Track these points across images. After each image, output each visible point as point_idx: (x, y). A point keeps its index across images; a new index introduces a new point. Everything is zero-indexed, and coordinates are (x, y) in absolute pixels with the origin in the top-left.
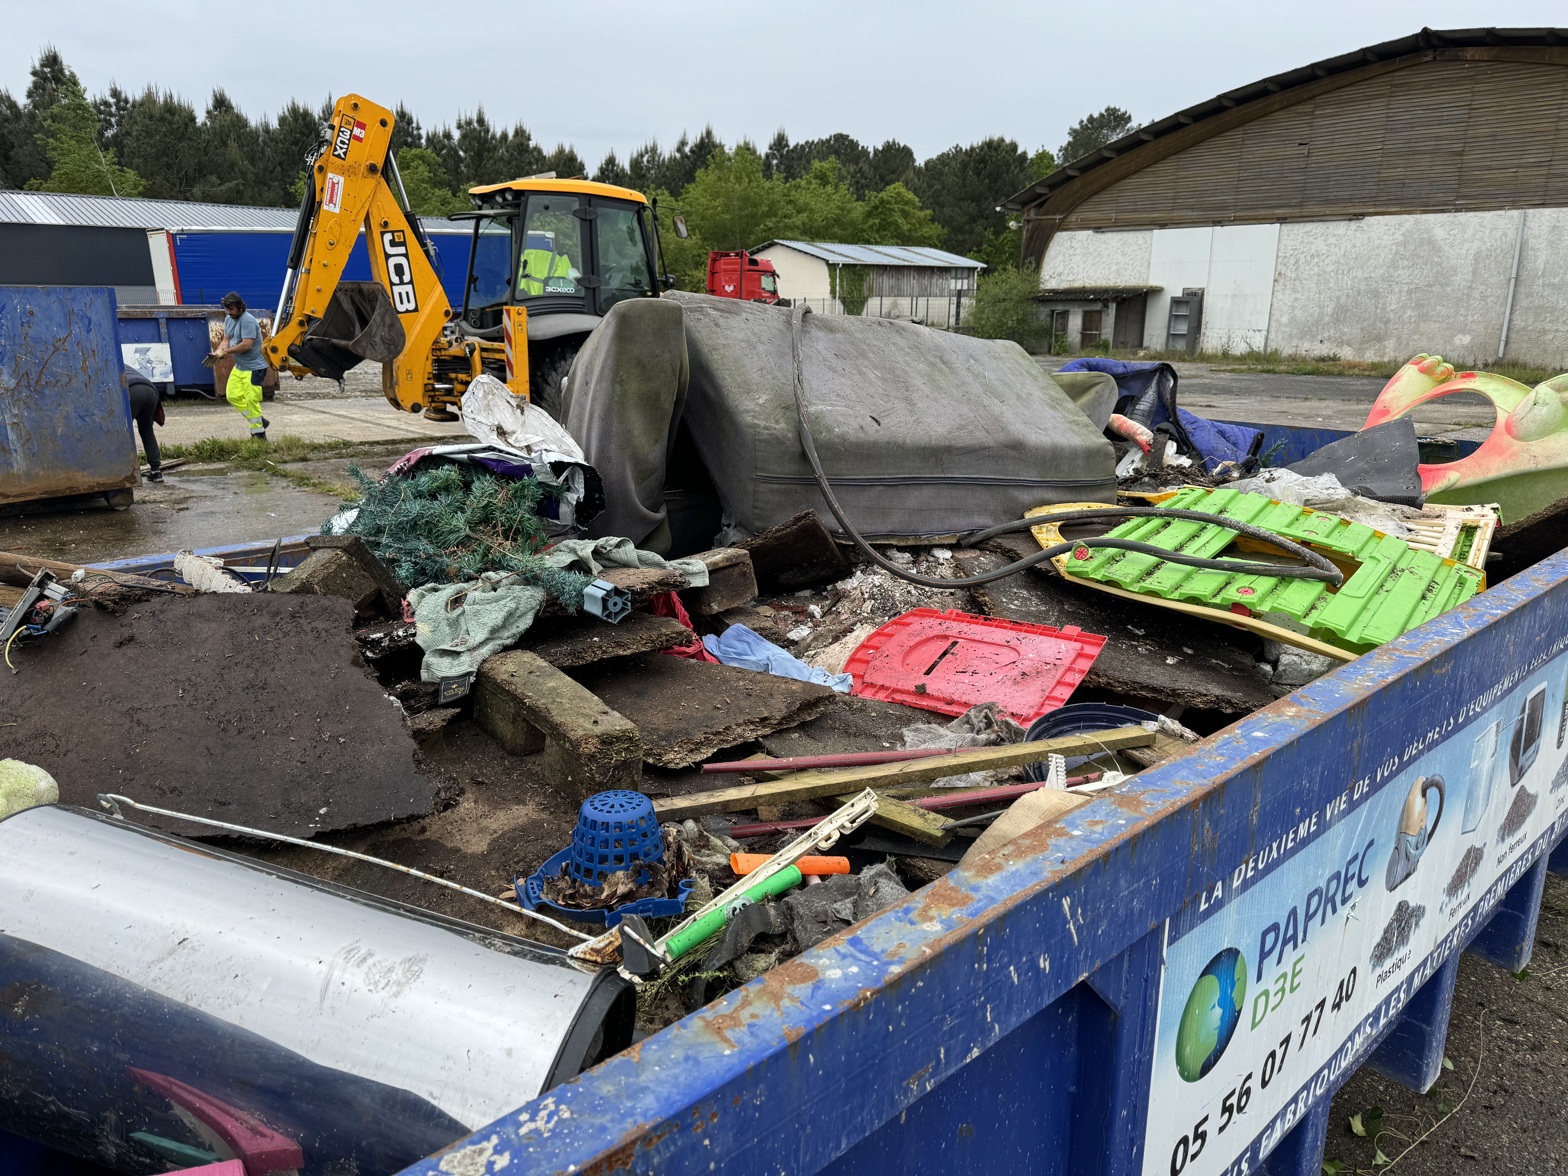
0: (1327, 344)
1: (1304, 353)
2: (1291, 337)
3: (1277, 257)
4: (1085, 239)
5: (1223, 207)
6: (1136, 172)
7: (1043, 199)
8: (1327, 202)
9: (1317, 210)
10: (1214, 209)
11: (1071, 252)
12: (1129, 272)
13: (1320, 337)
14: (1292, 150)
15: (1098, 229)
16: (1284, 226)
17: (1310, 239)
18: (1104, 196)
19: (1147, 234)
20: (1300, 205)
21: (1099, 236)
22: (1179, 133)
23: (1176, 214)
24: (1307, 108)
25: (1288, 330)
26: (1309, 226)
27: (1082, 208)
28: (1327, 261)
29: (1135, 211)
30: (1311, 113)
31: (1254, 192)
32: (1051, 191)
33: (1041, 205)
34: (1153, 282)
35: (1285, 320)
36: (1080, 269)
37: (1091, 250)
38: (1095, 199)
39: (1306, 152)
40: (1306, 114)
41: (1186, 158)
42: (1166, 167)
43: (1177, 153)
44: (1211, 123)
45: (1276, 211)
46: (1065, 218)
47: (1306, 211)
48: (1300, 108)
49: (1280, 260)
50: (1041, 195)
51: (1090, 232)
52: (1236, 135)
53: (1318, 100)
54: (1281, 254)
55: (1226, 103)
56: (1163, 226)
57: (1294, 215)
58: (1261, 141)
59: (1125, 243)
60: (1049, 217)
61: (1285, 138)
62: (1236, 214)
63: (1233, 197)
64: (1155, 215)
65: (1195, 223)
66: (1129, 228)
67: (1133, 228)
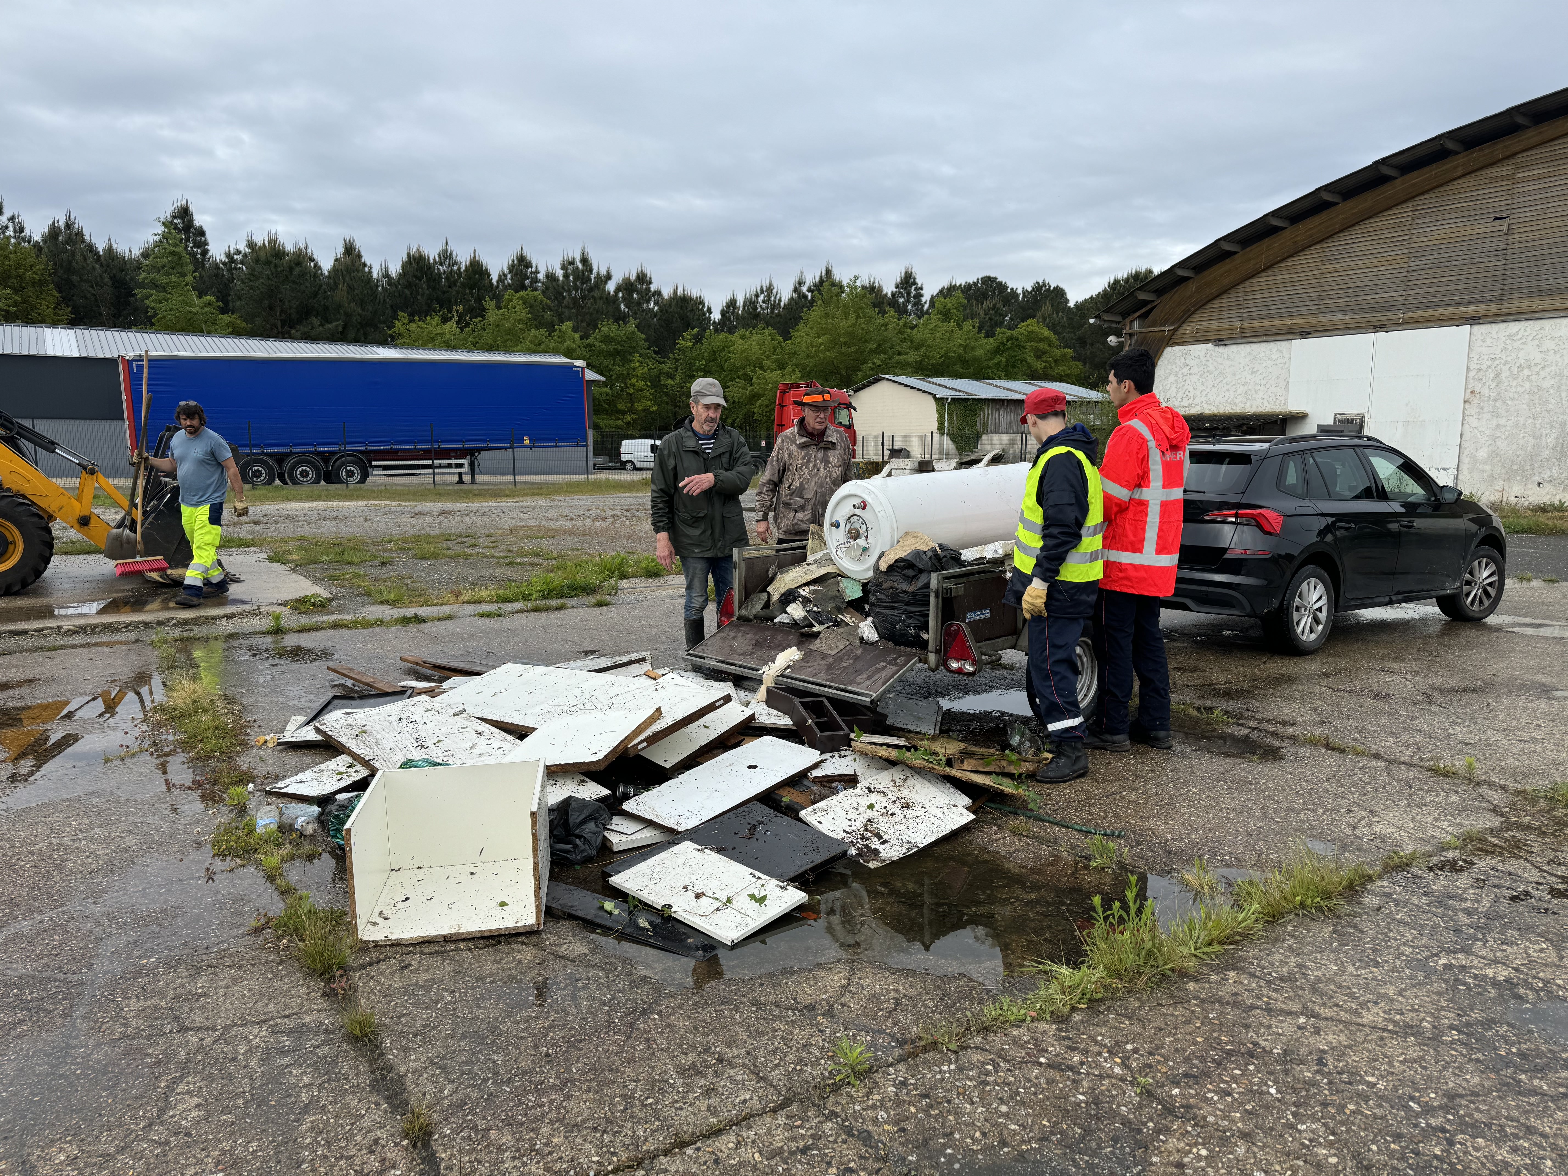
0: (1548, 487)
1: (1513, 500)
2: (1492, 478)
3: (1468, 370)
4: (1202, 354)
5: (1389, 307)
6: (1268, 268)
7: (1149, 307)
8: (1541, 293)
9: (1524, 304)
10: (1375, 310)
11: (1185, 370)
12: (1261, 394)
13: (1537, 479)
14: (1483, 228)
15: (1219, 342)
16: (1476, 328)
17: (1517, 344)
18: (1225, 301)
19: (1283, 346)
20: (1499, 299)
21: (1221, 349)
22: (1324, 216)
23: (1323, 318)
24: (1503, 170)
25: (1488, 468)
26: (1514, 327)
27: (1197, 316)
28: (1543, 374)
29: (1267, 317)
30: (1511, 176)
31: (1431, 285)
32: (1158, 297)
33: (1148, 314)
34: (1293, 406)
35: (1482, 454)
36: (1198, 393)
37: (1211, 368)
38: (1215, 304)
39: (1505, 228)
40: (1503, 178)
41: (1333, 247)
42: (1307, 261)
44: (1367, 200)
45: (1464, 309)
46: (1176, 330)
47: (1508, 307)
48: (1494, 172)
49: (1471, 374)
50: (1146, 303)
51: (1209, 345)
52: (1405, 212)
53: (1520, 158)
54: (1472, 366)
55: (1386, 171)
56: (1305, 334)
57: (1491, 313)
58: (1439, 218)
59: (1255, 358)
60: (1156, 329)
61: (1473, 213)
62: (1407, 315)
63: (1400, 293)
64: (1294, 321)
65: (1349, 328)
66: (1260, 339)
67: (1265, 338)
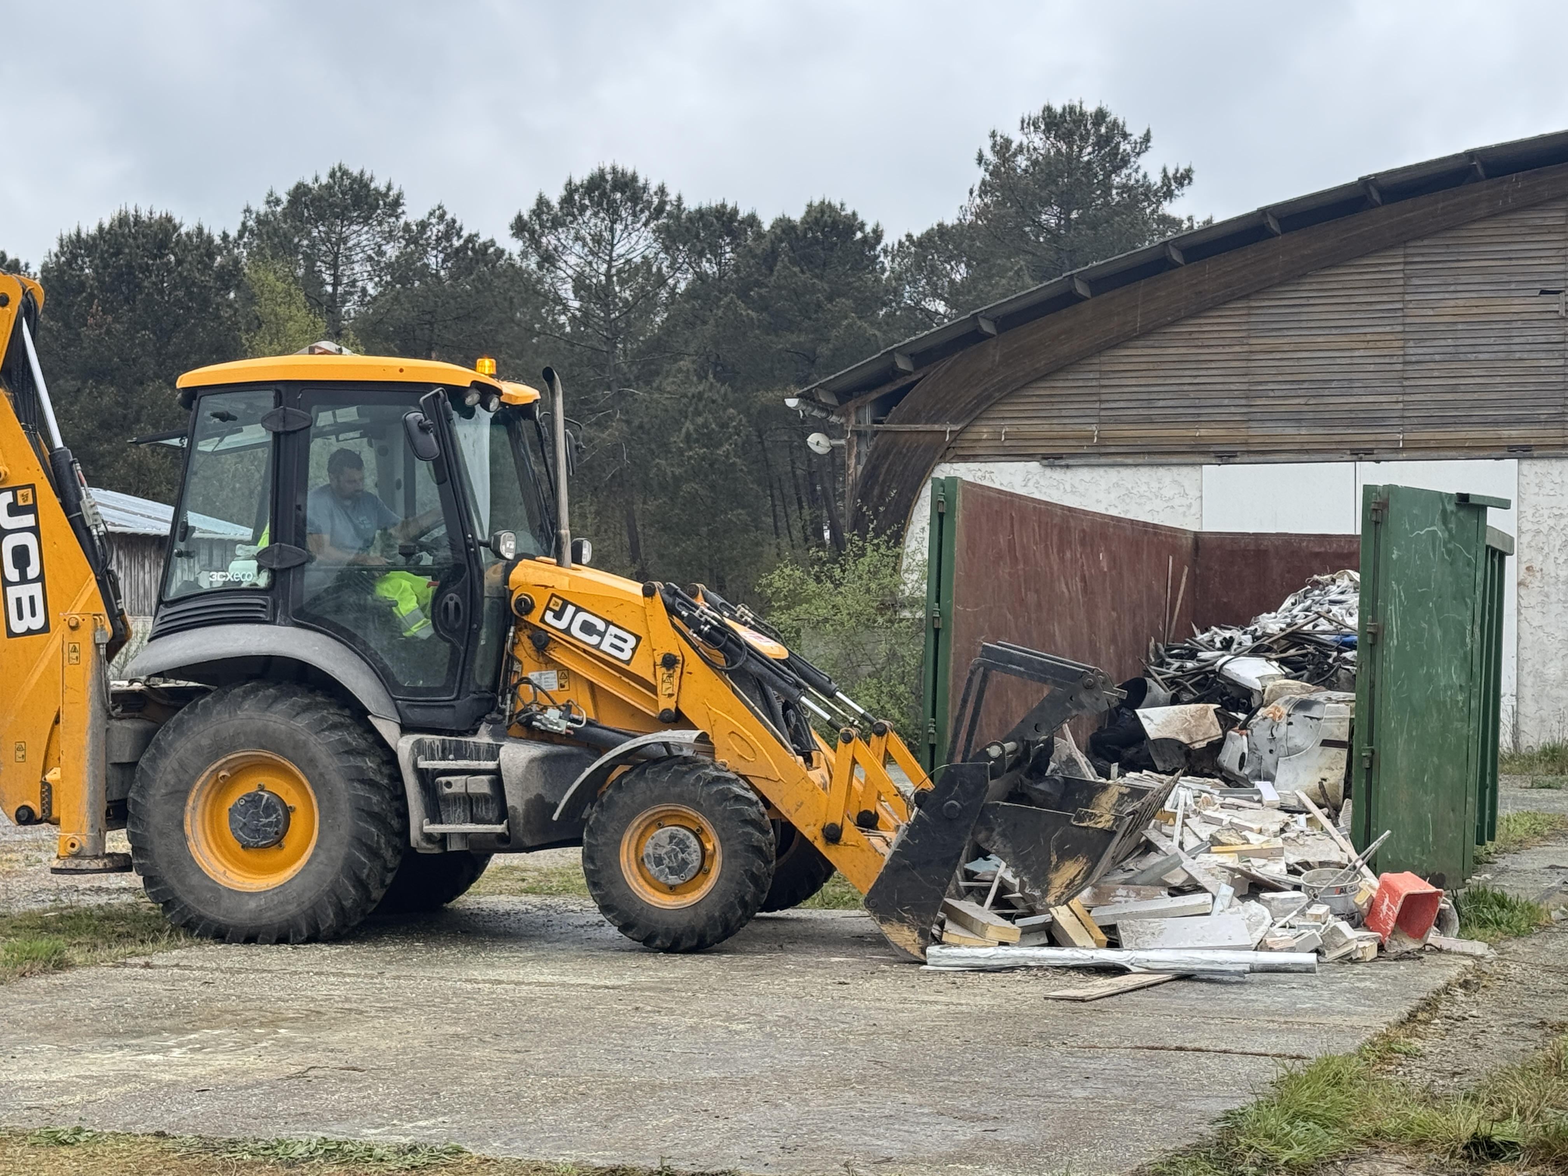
5: (1377, 420)
6: (1146, 333)
7: (897, 385)
10: (1353, 422)
14: (1524, 304)
15: (1052, 459)
16: (1526, 465)
20: (1561, 421)
21: (1048, 472)
22: (1250, 253)
23: (1257, 431)
24: (1549, 217)
27: (1005, 409)
32: (920, 366)
33: (895, 398)
38: (1042, 389)
39: (1559, 309)
40: (1552, 229)
43: (1246, 297)
44: (1327, 236)
46: (962, 431)
51: (1034, 466)
52: (1391, 264)
54: (1526, 526)
55: (1374, 194)
56: (1226, 457)
57: (1548, 441)
58: (1450, 280)
59: (1129, 493)
60: (921, 427)
61: (1506, 278)
62: (1408, 436)
63: (1394, 398)
64: (1203, 432)
65: (1307, 451)
66: (1140, 460)
67: (1147, 459)
